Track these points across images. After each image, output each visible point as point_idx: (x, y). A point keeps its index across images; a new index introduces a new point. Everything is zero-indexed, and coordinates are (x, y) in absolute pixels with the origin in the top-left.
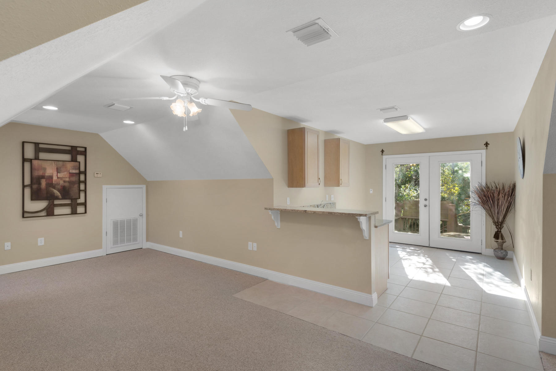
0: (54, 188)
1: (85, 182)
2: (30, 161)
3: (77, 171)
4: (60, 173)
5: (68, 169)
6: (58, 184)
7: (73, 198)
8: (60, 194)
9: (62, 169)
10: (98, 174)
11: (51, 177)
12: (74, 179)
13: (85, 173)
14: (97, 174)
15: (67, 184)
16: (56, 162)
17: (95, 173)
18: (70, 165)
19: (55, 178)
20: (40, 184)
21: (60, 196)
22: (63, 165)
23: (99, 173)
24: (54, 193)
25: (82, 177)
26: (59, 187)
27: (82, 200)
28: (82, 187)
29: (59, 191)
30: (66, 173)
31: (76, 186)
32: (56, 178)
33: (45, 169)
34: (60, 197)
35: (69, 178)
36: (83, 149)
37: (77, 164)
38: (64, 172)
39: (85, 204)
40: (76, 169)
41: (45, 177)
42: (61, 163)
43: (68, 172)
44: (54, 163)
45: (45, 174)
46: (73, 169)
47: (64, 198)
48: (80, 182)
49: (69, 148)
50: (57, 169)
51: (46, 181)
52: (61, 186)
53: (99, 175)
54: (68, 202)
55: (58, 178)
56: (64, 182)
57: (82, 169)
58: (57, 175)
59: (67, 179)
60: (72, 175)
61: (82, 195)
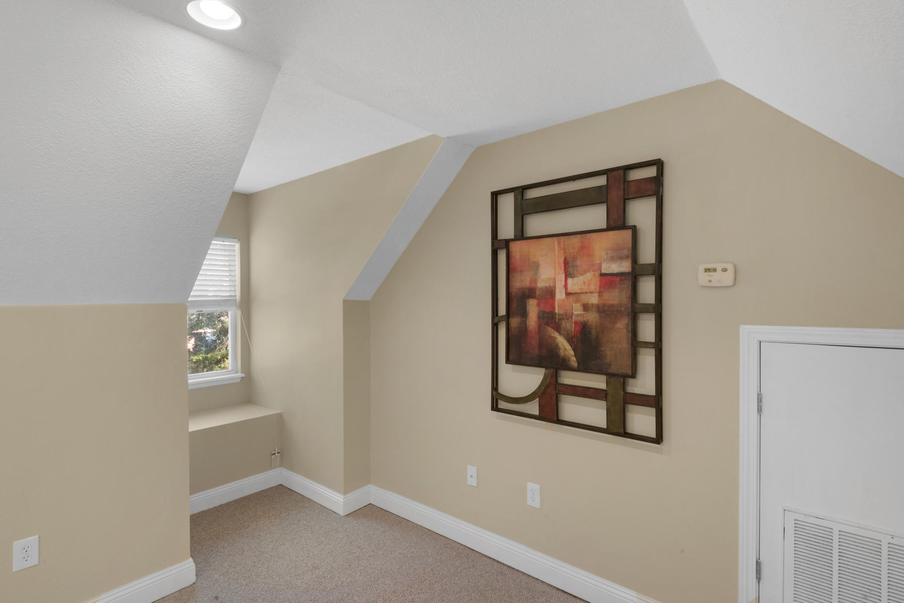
0: (558, 329)
1: (657, 309)
2: (507, 243)
3: (625, 267)
4: (572, 277)
5: (598, 262)
6: (568, 316)
7: (611, 371)
8: (572, 353)
9: (578, 262)
10: (715, 270)
11: (550, 293)
12: (617, 297)
13: (657, 271)
14: (707, 270)
15: (592, 318)
16: (562, 238)
17: (702, 268)
18: (603, 245)
19: (560, 295)
20: (524, 314)
21: (574, 359)
22: (583, 248)
23: (719, 267)
24: (557, 347)
25: (647, 291)
26: (569, 326)
27: (644, 384)
28: (647, 328)
29: (570, 340)
30: (589, 275)
31: (622, 324)
32: (564, 296)
33: (536, 266)
34: (574, 362)
35: (600, 293)
36: (651, 172)
37: (627, 234)
38: (585, 272)
39: (656, 402)
40: (621, 258)
41: (538, 293)
42: (575, 241)
43: (597, 274)
44: (559, 243)
45: (536, 282)
46: (612, 259)
47: (584, 367)
48: (635, 311)
49: (601, 181)
50: (566, 263)
51: (538, 305)
52: (576, 323)
53: (718, 278)
54: (598, 382)
55: (568, 294)
56: (586, 307)
57: (648, 255)
58: (566, 286)
59: (594, 300)
60: (608, 281)
61: (647, 360)
